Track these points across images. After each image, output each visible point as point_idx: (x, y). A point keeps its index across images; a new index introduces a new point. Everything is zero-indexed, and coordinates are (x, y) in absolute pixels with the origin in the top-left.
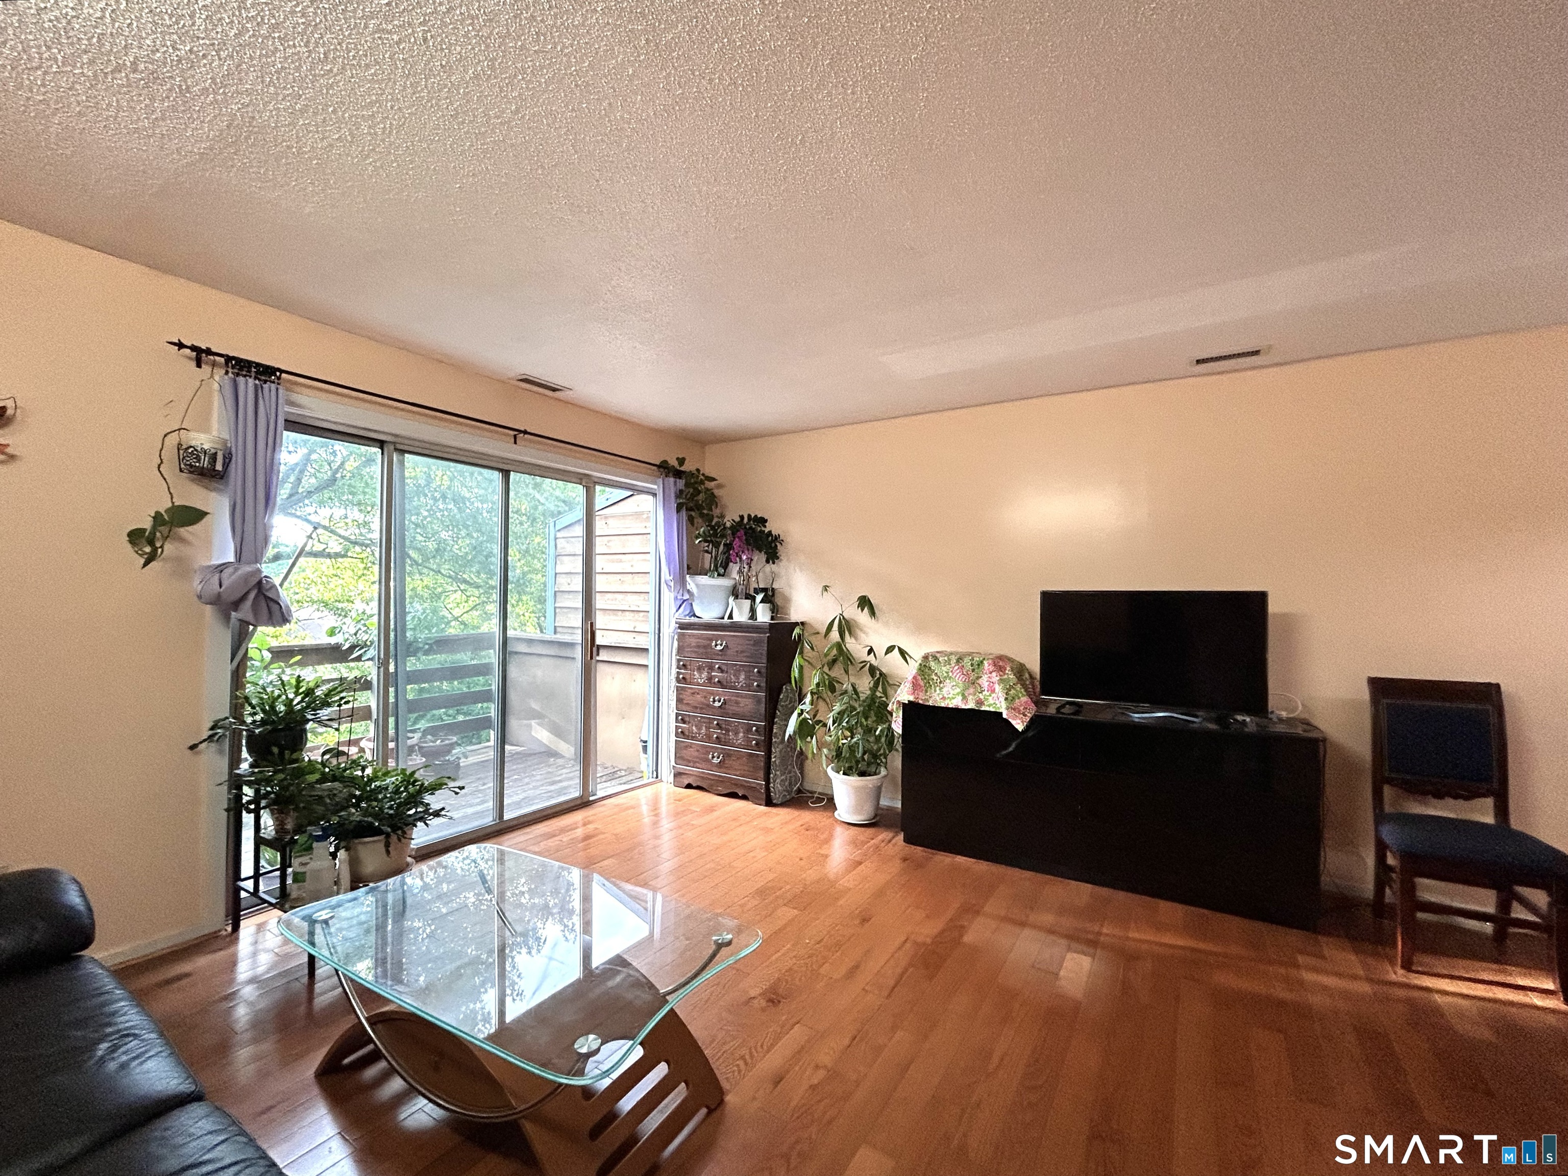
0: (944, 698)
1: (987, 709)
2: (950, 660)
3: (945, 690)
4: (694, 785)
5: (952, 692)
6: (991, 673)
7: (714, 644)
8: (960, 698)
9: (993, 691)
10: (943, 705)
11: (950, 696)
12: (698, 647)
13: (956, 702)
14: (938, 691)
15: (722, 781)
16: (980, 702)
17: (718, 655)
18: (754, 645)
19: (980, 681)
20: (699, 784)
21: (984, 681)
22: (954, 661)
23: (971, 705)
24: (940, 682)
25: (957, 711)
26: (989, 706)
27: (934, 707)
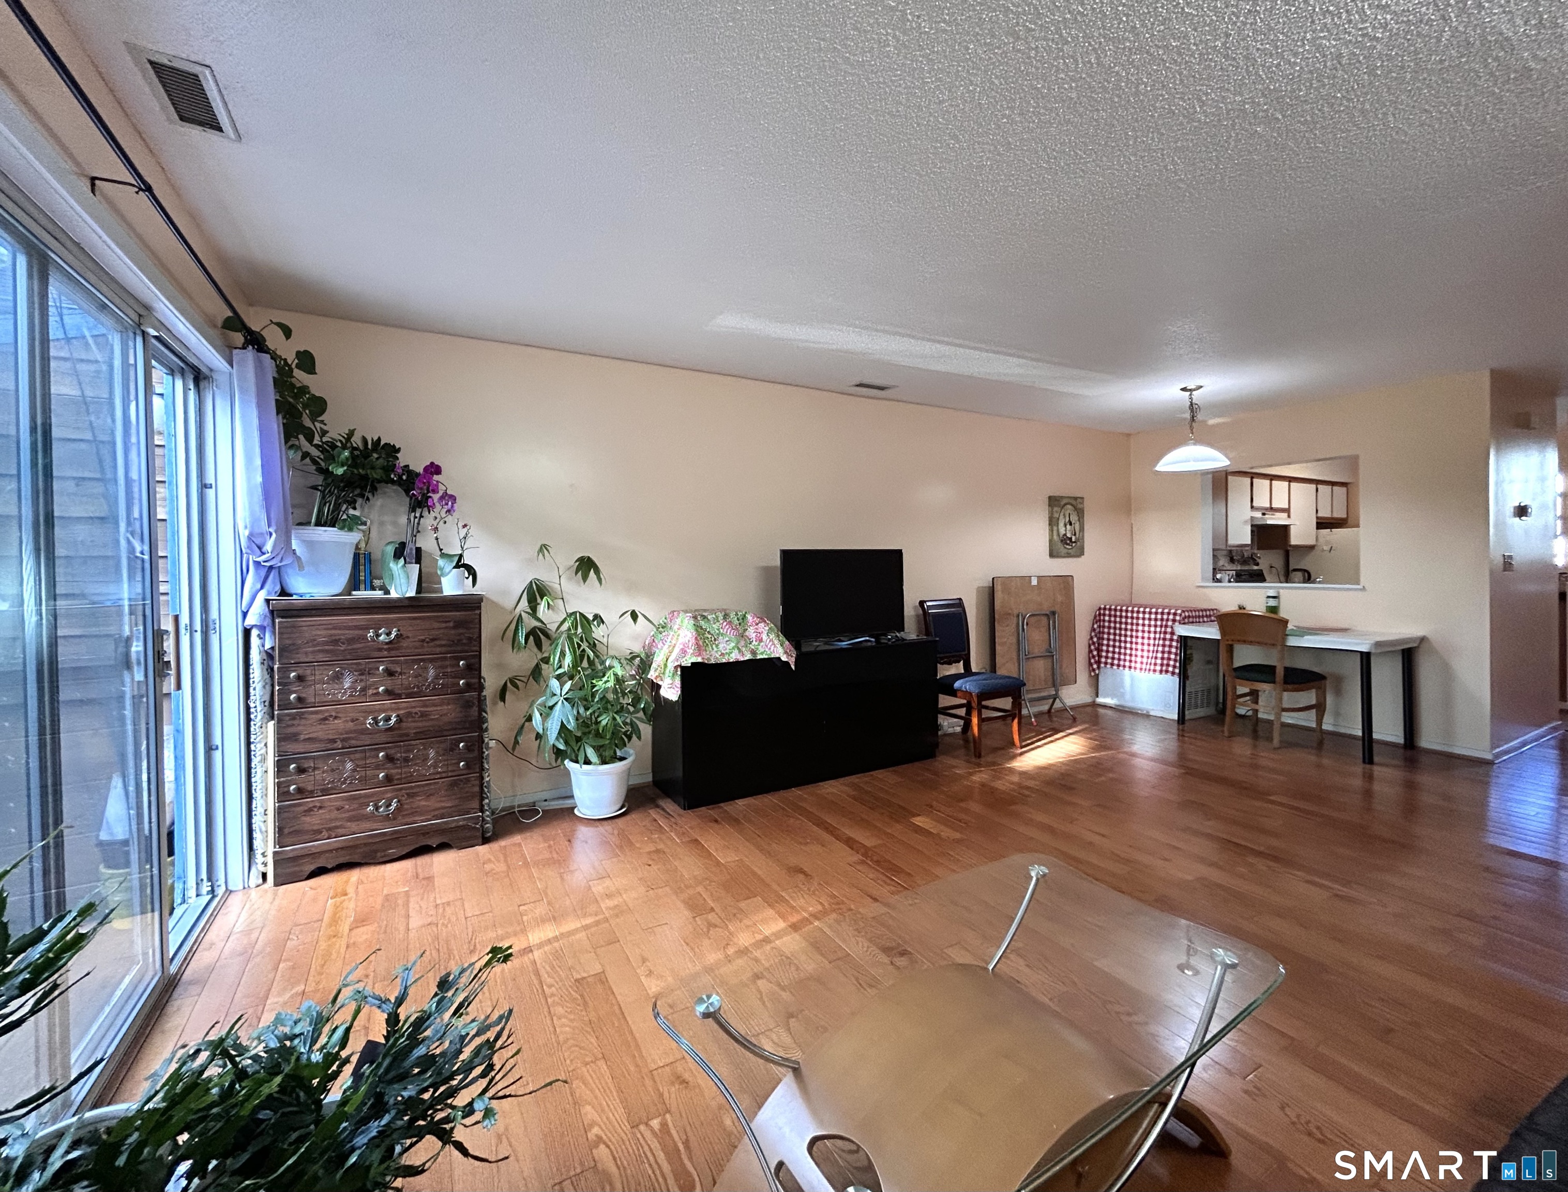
0: (722, 654)
1: (761, 657)
2: (717, 617)
3: (721, 646)
4: (329, 866)
5: (728, 647)
6: (757, 624)
7: (371, 634)
8: (736, 651)
9: (761, 640)
10: (724, 661)
11: (728, 651)
12: (336, 642)
13: (734, 657)
14: (715, 649)
15: (396, 838)
16: (754, 652)
17: (380, 650)
18: (455, 627)
19: (747, 633)
20: (342, 860)
21: (751, 633)
22: (721, 618)
23: (748, 656)
24: (715, 640)
25: (737, 663)
26: (762, 653)
27: (717, 664)
